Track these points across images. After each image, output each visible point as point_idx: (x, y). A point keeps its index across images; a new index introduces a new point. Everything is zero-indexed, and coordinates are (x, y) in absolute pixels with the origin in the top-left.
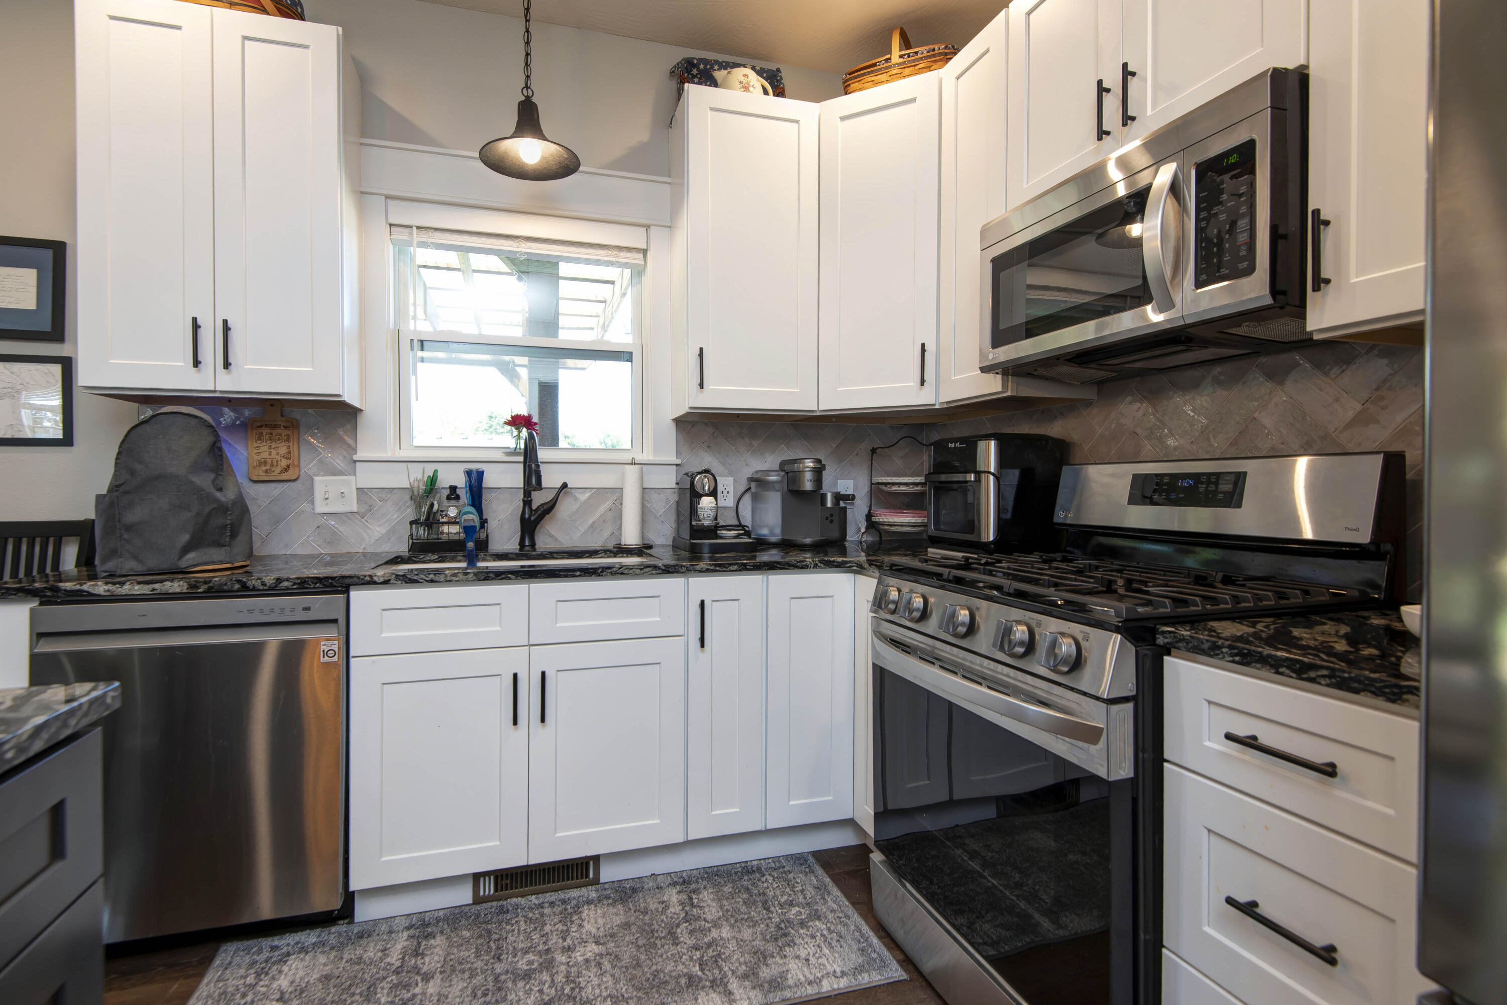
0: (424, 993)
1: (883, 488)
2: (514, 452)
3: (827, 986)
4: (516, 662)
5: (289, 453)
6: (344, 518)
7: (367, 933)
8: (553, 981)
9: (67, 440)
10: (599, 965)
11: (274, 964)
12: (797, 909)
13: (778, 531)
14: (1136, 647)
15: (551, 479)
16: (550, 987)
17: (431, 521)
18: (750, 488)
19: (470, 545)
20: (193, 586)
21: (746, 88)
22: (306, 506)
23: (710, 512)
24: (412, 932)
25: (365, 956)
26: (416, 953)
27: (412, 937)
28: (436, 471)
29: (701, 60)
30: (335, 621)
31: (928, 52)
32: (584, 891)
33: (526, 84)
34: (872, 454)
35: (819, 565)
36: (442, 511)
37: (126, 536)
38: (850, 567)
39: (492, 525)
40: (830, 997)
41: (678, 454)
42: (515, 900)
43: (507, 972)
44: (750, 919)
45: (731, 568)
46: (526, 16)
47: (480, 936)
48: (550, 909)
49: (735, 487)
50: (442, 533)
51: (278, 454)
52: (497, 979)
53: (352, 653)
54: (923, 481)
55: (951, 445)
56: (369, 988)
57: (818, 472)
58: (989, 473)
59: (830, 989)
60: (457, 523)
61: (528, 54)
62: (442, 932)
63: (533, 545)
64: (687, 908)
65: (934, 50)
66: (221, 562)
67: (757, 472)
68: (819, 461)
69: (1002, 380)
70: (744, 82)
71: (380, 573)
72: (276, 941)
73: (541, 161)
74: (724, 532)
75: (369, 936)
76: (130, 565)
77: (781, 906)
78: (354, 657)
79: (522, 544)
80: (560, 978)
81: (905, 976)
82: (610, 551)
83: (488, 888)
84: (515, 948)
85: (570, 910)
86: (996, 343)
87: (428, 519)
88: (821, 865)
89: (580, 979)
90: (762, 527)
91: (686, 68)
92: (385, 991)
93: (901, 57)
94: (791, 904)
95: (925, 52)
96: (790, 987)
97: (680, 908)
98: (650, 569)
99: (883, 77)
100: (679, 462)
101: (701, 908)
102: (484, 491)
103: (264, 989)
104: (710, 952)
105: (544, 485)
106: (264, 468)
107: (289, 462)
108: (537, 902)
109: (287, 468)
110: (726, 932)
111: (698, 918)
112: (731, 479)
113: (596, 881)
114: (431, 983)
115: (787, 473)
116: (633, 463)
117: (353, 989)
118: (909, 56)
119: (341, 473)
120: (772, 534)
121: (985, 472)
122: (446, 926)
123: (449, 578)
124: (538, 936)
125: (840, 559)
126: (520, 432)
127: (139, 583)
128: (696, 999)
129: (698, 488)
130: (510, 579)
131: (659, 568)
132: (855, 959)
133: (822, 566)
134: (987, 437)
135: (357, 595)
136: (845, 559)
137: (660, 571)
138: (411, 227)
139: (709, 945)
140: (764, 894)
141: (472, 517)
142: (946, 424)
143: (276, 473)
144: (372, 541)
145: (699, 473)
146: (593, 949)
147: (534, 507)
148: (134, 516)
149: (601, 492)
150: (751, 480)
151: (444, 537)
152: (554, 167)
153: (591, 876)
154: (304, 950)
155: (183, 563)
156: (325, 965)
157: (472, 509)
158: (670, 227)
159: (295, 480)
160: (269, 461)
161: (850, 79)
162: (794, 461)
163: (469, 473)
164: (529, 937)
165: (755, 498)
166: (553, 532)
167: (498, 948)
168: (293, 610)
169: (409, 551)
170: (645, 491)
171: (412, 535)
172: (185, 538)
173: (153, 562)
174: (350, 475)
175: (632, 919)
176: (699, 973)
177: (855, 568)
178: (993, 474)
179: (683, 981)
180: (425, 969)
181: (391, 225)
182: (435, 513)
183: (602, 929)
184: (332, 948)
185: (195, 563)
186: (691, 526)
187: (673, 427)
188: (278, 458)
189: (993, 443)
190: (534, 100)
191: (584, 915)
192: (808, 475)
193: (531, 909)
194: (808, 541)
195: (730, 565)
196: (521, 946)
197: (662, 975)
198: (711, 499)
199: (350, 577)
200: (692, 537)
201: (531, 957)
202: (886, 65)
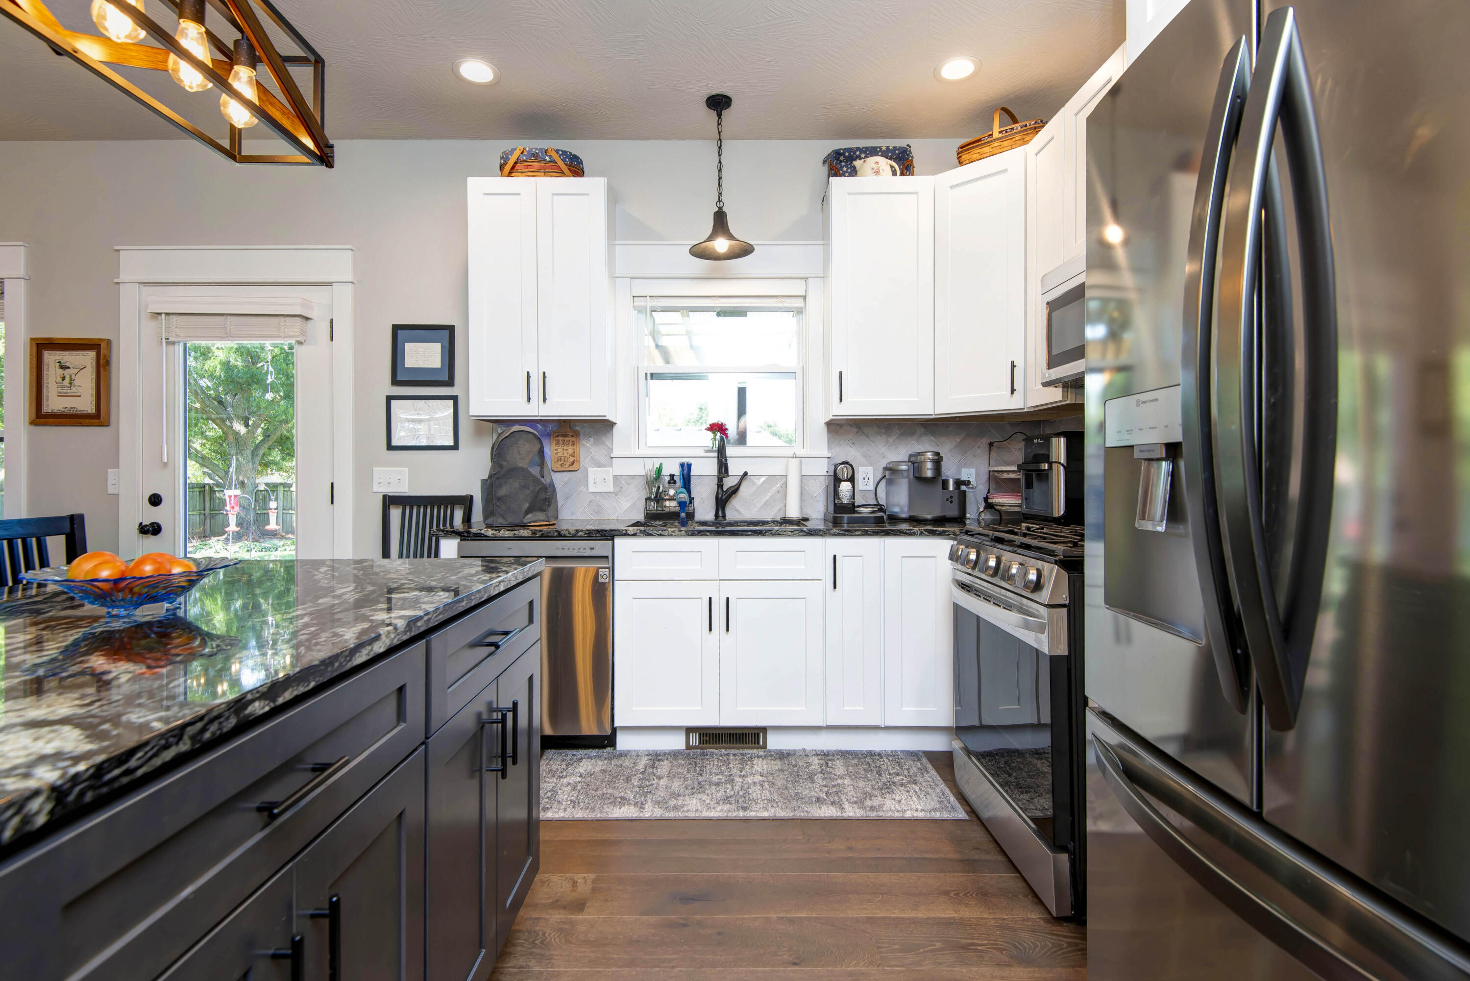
0: (658, 784)
1: (997, 475)
2: (711, 451)
3: (908, 814)
4: (710, 590)
5: (574, 453)
6: (606, 496)
7: (623, 755)
8: (733, 788)
9: (455, 447)
10: (762, 786)
11: (575, 761)
12: (901, 777)
13: (906, 509)
14: (1068, 573)
15: (735, 469)
16: (731, 791)
17: (658, 499)
18: (885, 476)
19: (683, 515)
20: (534, 533)
21: (877, 173)
22: (583, 488)
23: (847, 493)
24: (650, 757)
25: (624, 764)
26: (653, 767)
27: (651, 759)
28: (661, 464)
29: (846, 150)
30: (607, 557)
31: (1021, 128)
32: (755, 751)
33: (719, 199)
34: (990, 447)
35: (924, 532)
36: (665, 492)
37: (497, 504)
38: (949, 535)
39: (696, 502)
40: (910, 820)
41: (829, 448)
42: (712, 750)
43: (706, 781)
44: (866, 777)
45: (856, 533)
46: (719, 153)
47: (690, 764)
48: (733, 757)
49: (874, 475)
50: (665, 506)
51: (568, 454)
52: (699, 783)
53: (616, 578)
54: (1016, 469)
55: (1035, 441)
56: (627, 778)
57: (938, 462)
58: (1060, 463)
59: (911, 816)
60: (675, 500)
61: (720, 178)
62: (667, 759)
63: (724, 516)
64: (824, 768)
65: (1026, 126)
66: (543, 521)
67: (890, 463)
68: (938, 454)
69: (1063, 391)
70: (875, 168)
71: (631, 530)
72: (574, 752)
73: (729, 248)
74: (861, 509)
75: (625, 756)
76: (500, 521)
77: (890, 774)
78: (617, 580)
79: (717, 515)
80: (737, 788)
81: (967, 817)
82: (777, 522)
83: (695, 739)
84: (710, 772)
85: (746, 759)
86: (1050, 366)
87: (656, 497)
88: (928, 759)
89: (749, 790)
90: (894, 505)
91: (835, 157)
92: (637, 781)
93: (1000, 132)
94: (898, 774)
95: (1019, 128)
96: (884, 811)
97: (819, 766)
98: (798, 532)
99: (986, 149)
100: (829, 455)
101: (833, 768)
102: (692, 477)
103: (572, 771)
104: (834, 789)
105: (730, 473)
106: (560, 463)
107: (574, 459)
108: (725, 753)
109: (573, 463)
110: (847, 781)
111: (830, 773)
112: (871, 468)
113: (764, 747)
114: (662, 780)
115: (913, 463)
116: (794, 457)
117: (619, 777)
118: (1006, 132)
119: (603, 466)
120: (902, 512)
121: (1056, 462)
122: (670, 757)
123: (670, 533)
124: (725, 768)
125: (940, 529)
126: (716, 435)
127: (508, 530)
128: (820, 808)
129: (840, 475)
130: (707, 535)
131: (804, 531)
132: (934, 804)
133: (927, 533)
134: (1059, 435)
135: (618, 541)
136: (945, 529)
137: (805, 534)
138: (646, 297)
139: (834, 786)
140: (879, 767)
141: (684, 496)
142: (1055, 421)
143: (567, 466)
144: (622, 512)
145: (841, 464)
146: (758, 778)
147: (725, 490)
148: (503, 492)
149: (772, 479)
150: (886, 469)
151: (667, 509)
152: (738, 251)
153: (761, 744)
154: (589, 757)
155: (525, 520)
156: (602, 765)
157: (684, 490)
158: (823, 277)
159: (577, 471)
160: (563, 458)
161: (962, 152)
162: (920, 454)
163: (682, 465)
164: (719, 768)
165: (890, 482)
166: (738, 507)
167: (701, 770)
168: (585, 549)
169: (645, 518)
170: (803, 478)
171: (646, 508)
172: (527, 505)
173: (511, 519)
174: (609, 467)
175: (786, 768)
176: (825, 797)
177: (952, 536)
178: (1063, 465)
179: (814, 799)
180: (658, 774)
181: (633, 297)
182: (661, 493)
183: (766, 770)
184: (605, 759)
185: (531, 520)
186: (835, 504)
187: (824, 429)
188: (568, 456)
189: (1062, 440)
190: (724, 209)
191: (754, 763)
192: (929, 465)
193: (721, 755)
194: (929, 517)
195: (856, 531)
196: (714, 771)
197: (801, 795)
198: (848, 484)
199: (615, 530)
200: (835, 512)
201: (720, 776)
202: (989, 139)
